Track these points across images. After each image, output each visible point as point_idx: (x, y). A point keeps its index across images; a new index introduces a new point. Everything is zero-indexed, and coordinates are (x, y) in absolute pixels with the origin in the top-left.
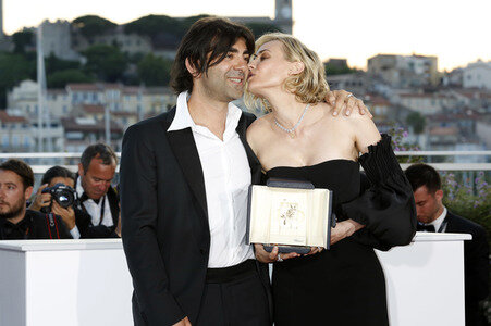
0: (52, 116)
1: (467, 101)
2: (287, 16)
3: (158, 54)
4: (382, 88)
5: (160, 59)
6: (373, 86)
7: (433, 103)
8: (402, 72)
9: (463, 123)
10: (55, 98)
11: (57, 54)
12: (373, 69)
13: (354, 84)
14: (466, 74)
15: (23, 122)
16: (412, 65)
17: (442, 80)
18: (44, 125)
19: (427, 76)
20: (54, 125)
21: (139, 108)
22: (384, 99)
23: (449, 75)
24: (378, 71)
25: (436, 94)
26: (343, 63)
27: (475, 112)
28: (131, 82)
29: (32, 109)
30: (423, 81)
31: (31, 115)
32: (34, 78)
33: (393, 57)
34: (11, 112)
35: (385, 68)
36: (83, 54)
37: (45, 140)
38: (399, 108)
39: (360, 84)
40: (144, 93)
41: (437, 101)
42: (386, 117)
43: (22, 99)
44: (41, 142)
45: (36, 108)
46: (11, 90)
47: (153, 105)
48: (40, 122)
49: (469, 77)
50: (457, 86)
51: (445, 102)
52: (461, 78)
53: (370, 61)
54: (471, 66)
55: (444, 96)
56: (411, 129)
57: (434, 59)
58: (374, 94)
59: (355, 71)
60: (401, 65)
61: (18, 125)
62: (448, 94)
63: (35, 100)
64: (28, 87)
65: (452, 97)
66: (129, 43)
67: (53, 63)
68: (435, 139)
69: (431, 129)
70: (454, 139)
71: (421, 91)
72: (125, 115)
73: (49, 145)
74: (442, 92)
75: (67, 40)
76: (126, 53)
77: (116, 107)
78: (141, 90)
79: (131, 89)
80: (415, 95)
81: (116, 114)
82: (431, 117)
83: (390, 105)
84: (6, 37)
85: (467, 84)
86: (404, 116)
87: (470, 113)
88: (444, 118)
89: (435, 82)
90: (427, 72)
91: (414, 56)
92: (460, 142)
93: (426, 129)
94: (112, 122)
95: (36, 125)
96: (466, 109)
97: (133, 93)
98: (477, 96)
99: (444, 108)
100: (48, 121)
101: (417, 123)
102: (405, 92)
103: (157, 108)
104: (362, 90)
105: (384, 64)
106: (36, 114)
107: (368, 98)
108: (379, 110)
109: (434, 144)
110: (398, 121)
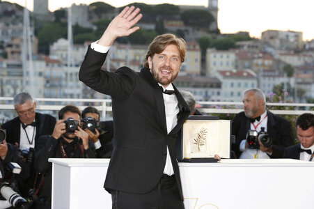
0: (75, 60)
2: (215, 5)
4: (269, 50)
6: (264, 48)
7: (299, 59)
8: (281, 41)
10: (78, 49)
11: (80, 24)
12: (265, 38)
13: (253, 47)
15: (59, 63)
16: (287, 36)
17: (305, 46)
18: (71, 66)
19: (296, 43)
20: (77, 66)
21: (126, 57)
22: (270, 56)
23: (309, 43)
24: (267, 40)
25: (301, 54)
26: (247, 34)
28: (122, 42)
29: (64, 56)
30: (294, 46)
31: (63, 59)
32: (66, 37)
33: (276, 32)
34: (53, 57)
35: (272, 38)
36: (95, 24)
37: (71, 74)
38: (279, 62)
39: (257, 47)
40: (130, 48)
41: (302, 58)
42: (270, 66)
43: (59, 50)
44: (69, 75)
45: (67, 55)
46: (52, 43)
47: (135, 56)
48: (69, 63)
50: (313, 50)
51: (307, 59)
53: (263, 33)
55: (304, 55)
56: (285, 75)
57: (301, 33)
58: (265, 53)
59: (254, 39)
60: (281, 36)
61: (56, 65)
62: (308, 54)
63: (66, 50)
64: (62, 43)
65: (311, 56)
67: (77, 29)
68: (300, 80)
69: (298, 75)
70: (310, 80)
71: (292, 52)
72: (118, 61)
74: (305, 53)
75: (86, 16)
77: (114, 55)
78: (129, 46)
79: (122, 46)
80: (288, 55)
81: (113, 60)
82: (298, 68)
83: (274, 60)
84: (50, 12)
86: (282, 66)
88: (305, 68)
89: (301, 47)
90: (297, 41)
91: (289, 31)
93: (295, 75)
94: (111, 65)
95: (66, 65)
97: (124, 48)
99: (306, 63)
100: (73, 63)
101: (289, 71)
102: (283, 52)
103: (138, 58)
104: (257, 51)
105: (271, 35)
106: (66, 58)
107: (261, 55)
108: (267, 62)
109: (299, 83)
110: (278, 69)
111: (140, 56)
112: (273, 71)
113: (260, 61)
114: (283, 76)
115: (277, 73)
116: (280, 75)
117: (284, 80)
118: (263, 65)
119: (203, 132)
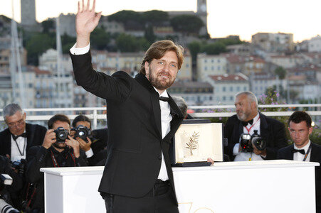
0: (65, 70)
1: (311, 60)
2: (204, 10)
3: (128, 33)
4: (260, 53)
5: (129, 36)
6: (255, 51)
7: (291, 61)
8: (272, 43)
9: (309, 73)
10: (67, 59)
11: (69, 33)
12: (255, 42)
13: (244, 50)
14: (311, 43)
15: (49, 74)
16: (278, 39)
17: (296, 47)
18: (61, 76)
19: (287, 45)
20: (67, 76)
21: (117, 65)
22: (261, 59)
23: (300, 44)
24: (258, 43)
25: (292, 56)
26: (237, 38)
27: (316, 66)
28: (112, 50)
29: (54, 66)
30: (284, 48)
31: (53, 70)
32: (55, 47)
33: (267, 34)
34: (42, 68)
35: (262, 41)
37: (62, 85)
38: (270, 64)
39: (248, 50)
40: (120, 57)
41: (293, 60)
42: (262, 69)
43: (48, 60)
44: (59, 86)
45: (56, 66)
46: (41, 55)
47: (125, 64)
48: (59, 74)
49: (312, 46)
50: (305, 51)
51: (298, 60)
52: (307, 46)
53: (253, 37)
54: (313, 39)
55: (296, 57)
56: (277, 77)
57: (291, 35)
58: (256, 56)
59: (245, 43)
60: (271, 39)
61: (46, 76)
62: (299, 55)
63: (56, 60)
64: (51, 53)
65: (302, 58)
66: (110, 27)
67: (66, 39)
68: (292, 82)
69: (289, 77)
70: (303, 82)
71: (283, 54)
72: (109, 69)
73: (64, 87)
74: (296, 55)
76: (109, 33)
77: (103, 64)
78: (118, 54)
79: (112, 54)
80: (279, 57)
81: (104, 69)
82: (290, 70)
83: (265, 63)
84: (38, 23)
85: (311, 49)
86: (273, 69)
87: (312, 67)
88: (297, 70)
89: (292, 48)
90: (287, 42)
91: (280, 33)
92: (306, 84)
93: (287, 76)
95: (56, 76)
96: (310, 65)
97: (114, 57)
98: (317, 56)
99: (298, 65)
100: (63, 73)
101: (281, 73)
102: (274, 54)
103: (128, 66)
104: (248, 54)
105: (261, 38)
106: (56, 69)
107: (252, 58)
108: (259, 65)
109: (291, 85)
110: (270, 72)
111: (130, 63)
112: (265, 74)
113: (251, 65)
114: (275, 78)
115: (269, 75)
116: (272, 78)
117: (276, 82)
118: (255, 68)
119: (196, 136)
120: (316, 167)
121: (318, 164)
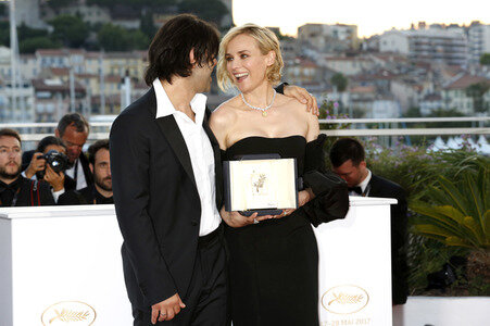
0: (23, 78)
1: (383, 63)
3: (116, 24)
4: (310, 53)
5: (118, 27)
6: (302, 51)
7: (354, 66)
8: (327, 39)
9: (380, 82)
10: (26, 62)
11: (28, 23)
12: (303, 36)
13: (286, 49)
14: (382, 41)
16: (336, 32)
17: (361, 45)
18: (17, 86)
19: (348, 42)
20: (26, 86)
21: (100, 70)
22: (311, 62)
23: (367, 41)
24: (306, 38)
25: (356, 58)
26: (277, 30)
27: (391, 74)
28: (92, 48)
29: (6, 72)
30: (345, 46)
31: (5, 77)
32: (7, 44)
33: (320, 26)
35: (313, 35)
36: (50, 23)
37: (18, 99)
38: (325, 70)
39: (291, 49)
40: (106, 58)
41: (358, 64)
42: (313, 77)
44: (14, 103)
45: (10, 71)
47: (112, 68)
48: (13, 82)
49: (385, 43)
50: (375, 51)
51: (365, 65)
52: (378, 44)
53: (300, 29)
54: (387, 34)
55: (363, 60)
56: (335, 89)
57: (356, 27)
58: (303, 58)
59: (287, 38)
60: (327, 32)
62: (366, 57)
63: (9, 63)
64: (2, 52)
65: (371, 60)
66: (90, 14)
67: (24, 32)
68: (356, 96)
69: (352, 88)
70: (372, 96)
71: (343, 55)
72: (87, 77)
73: (22, 103)
74: (362, 56)
75: (36, 11)
76: (88, 23)
77: (80, 69)
78: (101, 54)
79: (93, 54)
80: (337, 59)
81: (80, 76)
82: (353, 78)
83: (317, 67)
85: (383, 48)
86: (329, 77)
87: (385, 74)
88: (363, 78)
89: (355, 47)
90: (349, 38)
91: (338, 25)
92: (377, 99)
93: (348, 88)
94: (76, 83)
95: (10, 86)
96: (382, 70)
97: (96, 58)
98: (391, 59)
99: (364, 70)
100: (21, 82)
101: (340, 83)
102: (328, 56)
103: (116, 71)
104: (292, 54)
105: (311, 32)
106: (9, 76)
107: (298, 61)
108: (307, 71)
109: (354, 101)
110: (324, 80)
111: (119, 67)
112: (317, 84)
113: (297, 71)
114: (332, 91)
115: (322, 86)
116: (328, 90)
117: (333, 96)
118: (302, 75)
120: (392, 206)
121: (395, 201)
